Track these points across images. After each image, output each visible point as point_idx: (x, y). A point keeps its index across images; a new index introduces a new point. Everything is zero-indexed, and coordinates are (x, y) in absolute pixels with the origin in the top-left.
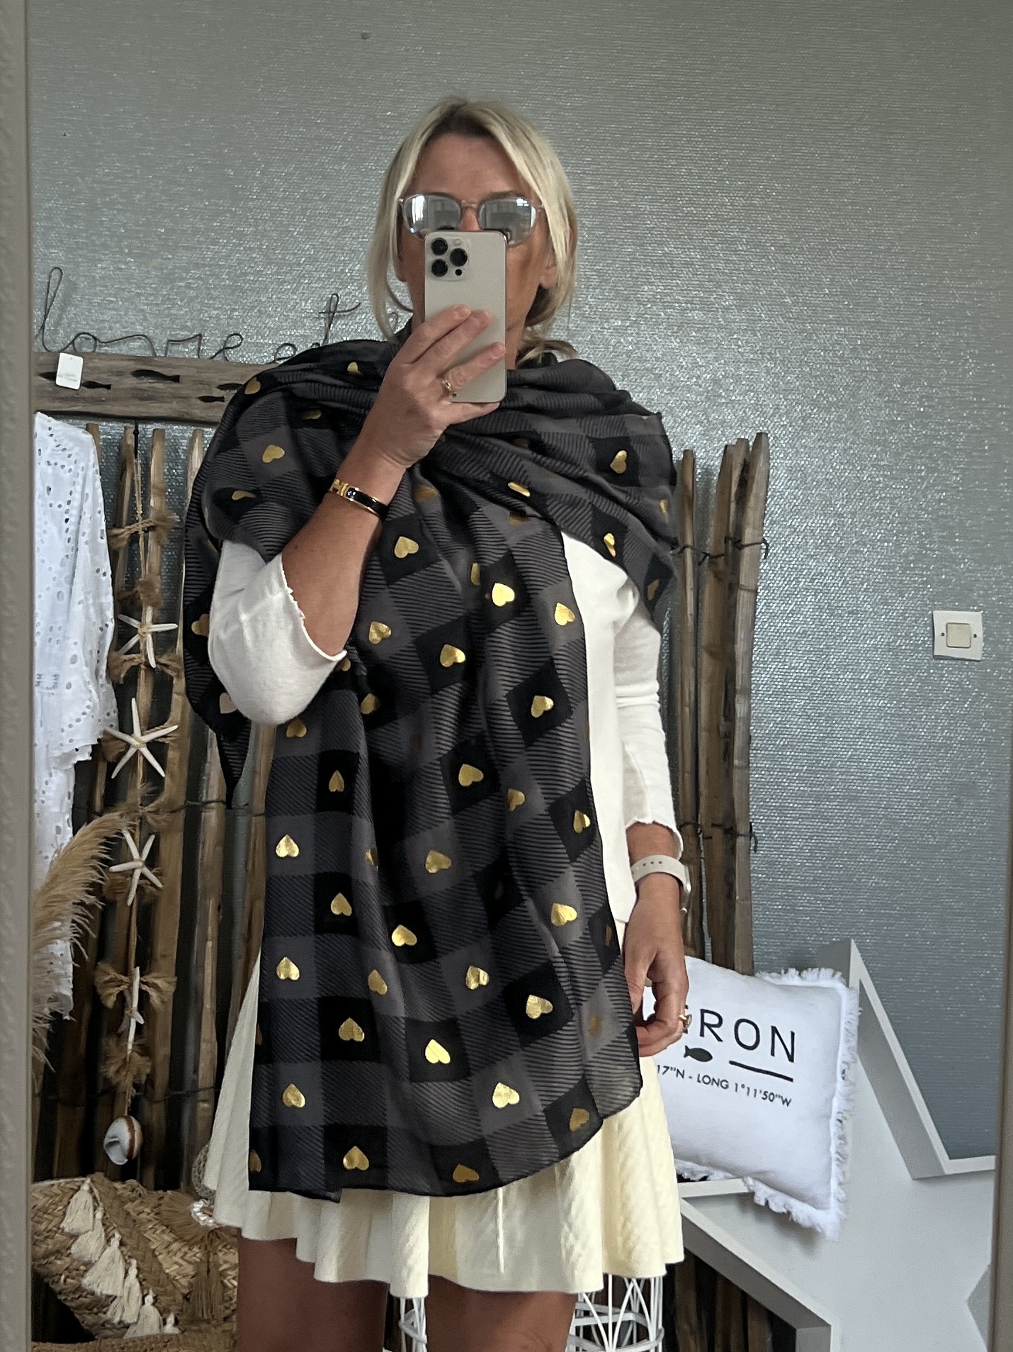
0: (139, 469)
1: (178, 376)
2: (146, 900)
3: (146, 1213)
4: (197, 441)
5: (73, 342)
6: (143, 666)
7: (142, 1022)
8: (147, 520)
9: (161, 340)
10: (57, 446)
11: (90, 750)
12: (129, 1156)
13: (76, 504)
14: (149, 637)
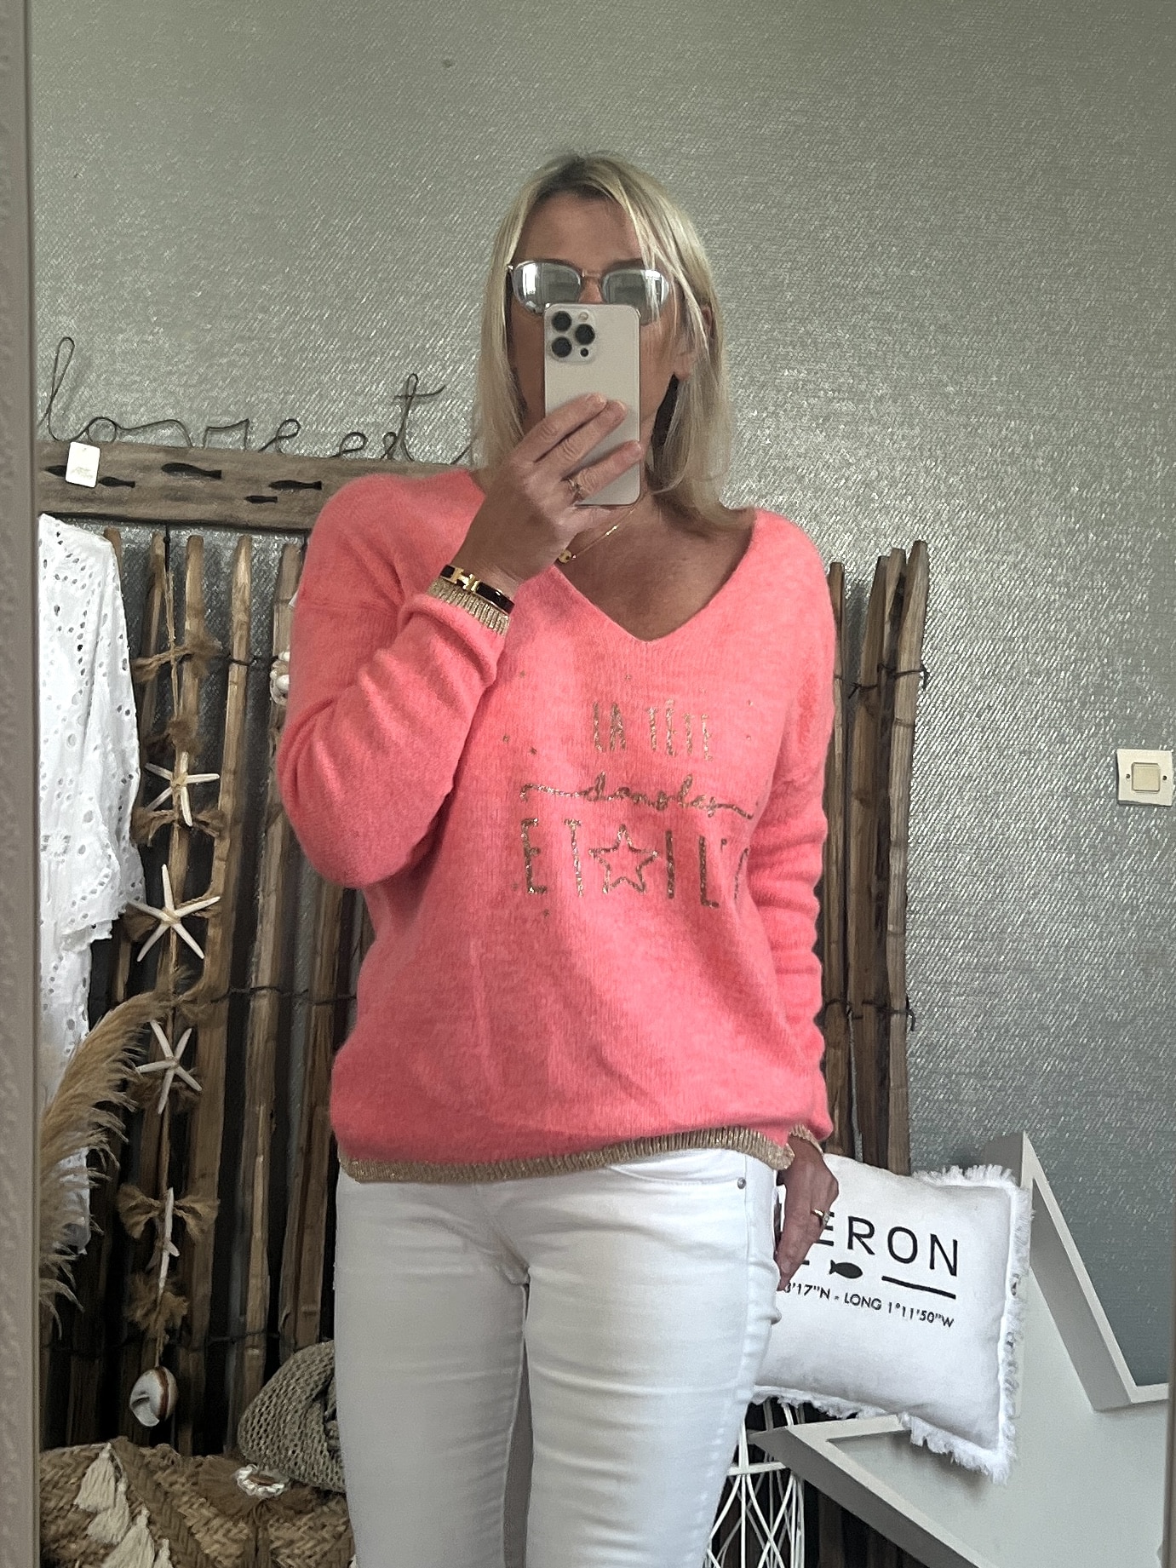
0: (171, 583)
1: (220, 472)
2: (180, 1108)
3: (181, 1484)
4: (243, 551)
5: (87, 429)
6: (176, 825)
7: (176, 1254)
8: (181, 648)
9: (198, 428)
10: (68, 556)
11: (110, 926)
12: (161, 1416)
13: (91, 626)
14: (184, 791)
